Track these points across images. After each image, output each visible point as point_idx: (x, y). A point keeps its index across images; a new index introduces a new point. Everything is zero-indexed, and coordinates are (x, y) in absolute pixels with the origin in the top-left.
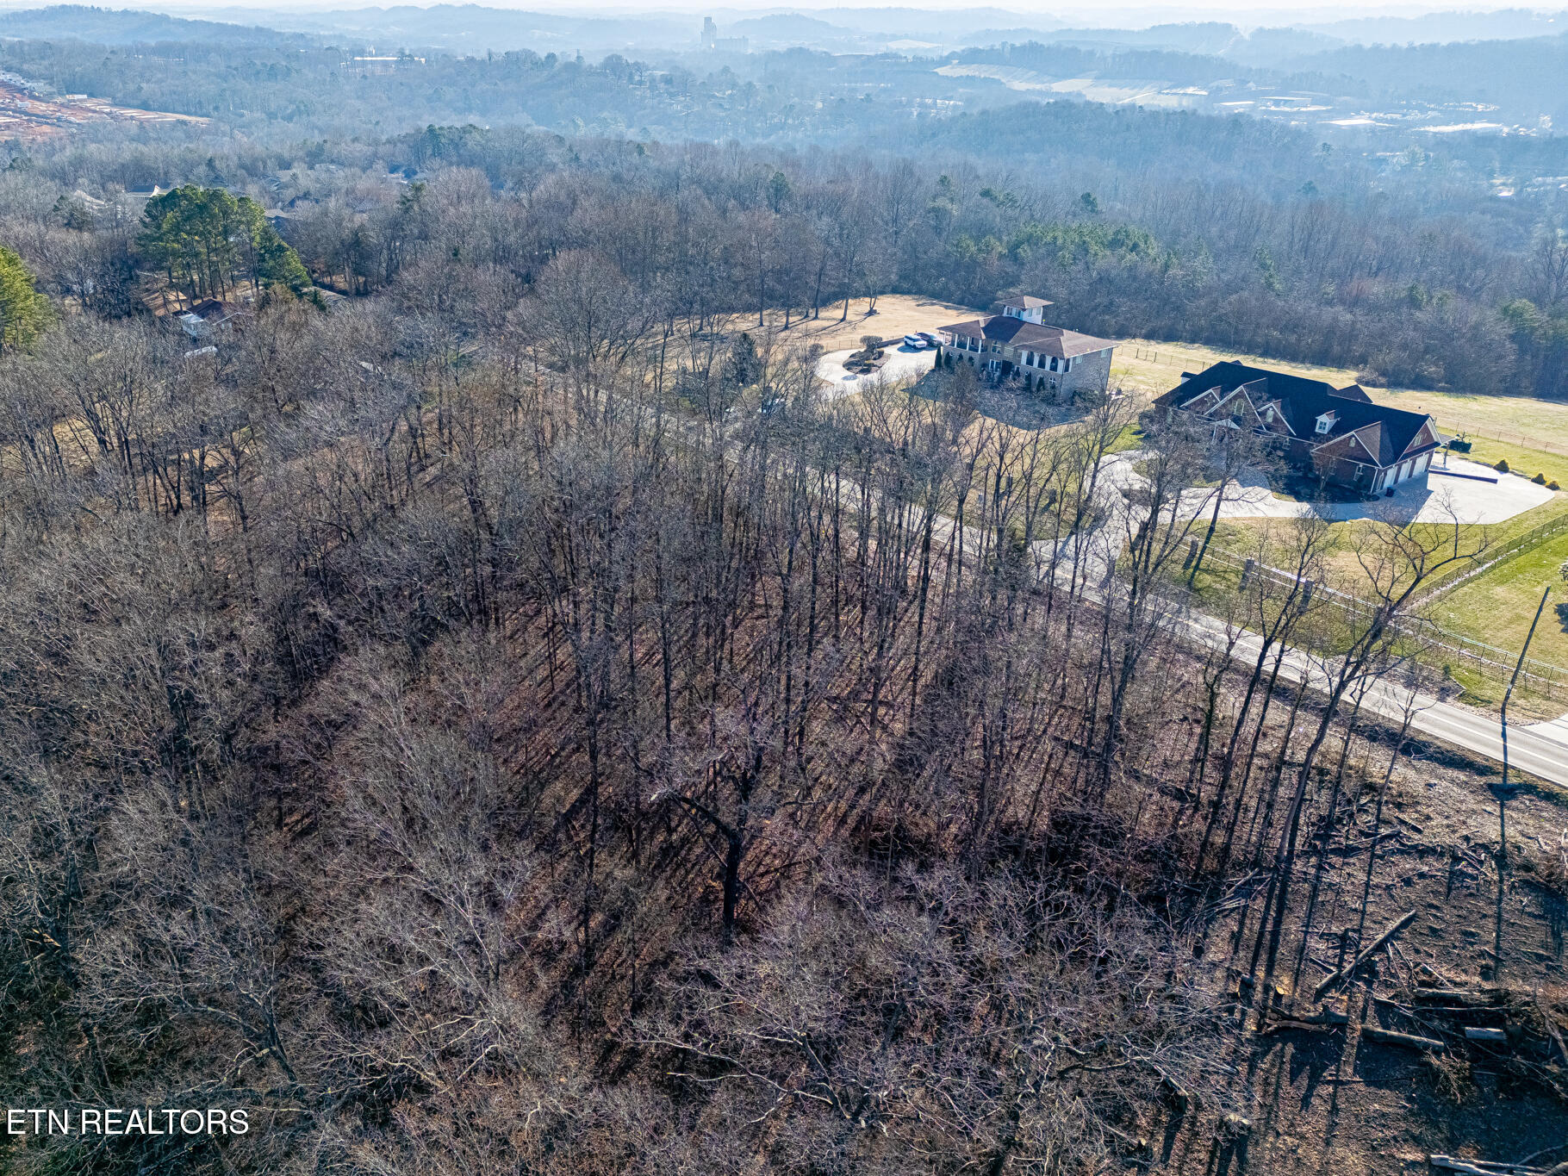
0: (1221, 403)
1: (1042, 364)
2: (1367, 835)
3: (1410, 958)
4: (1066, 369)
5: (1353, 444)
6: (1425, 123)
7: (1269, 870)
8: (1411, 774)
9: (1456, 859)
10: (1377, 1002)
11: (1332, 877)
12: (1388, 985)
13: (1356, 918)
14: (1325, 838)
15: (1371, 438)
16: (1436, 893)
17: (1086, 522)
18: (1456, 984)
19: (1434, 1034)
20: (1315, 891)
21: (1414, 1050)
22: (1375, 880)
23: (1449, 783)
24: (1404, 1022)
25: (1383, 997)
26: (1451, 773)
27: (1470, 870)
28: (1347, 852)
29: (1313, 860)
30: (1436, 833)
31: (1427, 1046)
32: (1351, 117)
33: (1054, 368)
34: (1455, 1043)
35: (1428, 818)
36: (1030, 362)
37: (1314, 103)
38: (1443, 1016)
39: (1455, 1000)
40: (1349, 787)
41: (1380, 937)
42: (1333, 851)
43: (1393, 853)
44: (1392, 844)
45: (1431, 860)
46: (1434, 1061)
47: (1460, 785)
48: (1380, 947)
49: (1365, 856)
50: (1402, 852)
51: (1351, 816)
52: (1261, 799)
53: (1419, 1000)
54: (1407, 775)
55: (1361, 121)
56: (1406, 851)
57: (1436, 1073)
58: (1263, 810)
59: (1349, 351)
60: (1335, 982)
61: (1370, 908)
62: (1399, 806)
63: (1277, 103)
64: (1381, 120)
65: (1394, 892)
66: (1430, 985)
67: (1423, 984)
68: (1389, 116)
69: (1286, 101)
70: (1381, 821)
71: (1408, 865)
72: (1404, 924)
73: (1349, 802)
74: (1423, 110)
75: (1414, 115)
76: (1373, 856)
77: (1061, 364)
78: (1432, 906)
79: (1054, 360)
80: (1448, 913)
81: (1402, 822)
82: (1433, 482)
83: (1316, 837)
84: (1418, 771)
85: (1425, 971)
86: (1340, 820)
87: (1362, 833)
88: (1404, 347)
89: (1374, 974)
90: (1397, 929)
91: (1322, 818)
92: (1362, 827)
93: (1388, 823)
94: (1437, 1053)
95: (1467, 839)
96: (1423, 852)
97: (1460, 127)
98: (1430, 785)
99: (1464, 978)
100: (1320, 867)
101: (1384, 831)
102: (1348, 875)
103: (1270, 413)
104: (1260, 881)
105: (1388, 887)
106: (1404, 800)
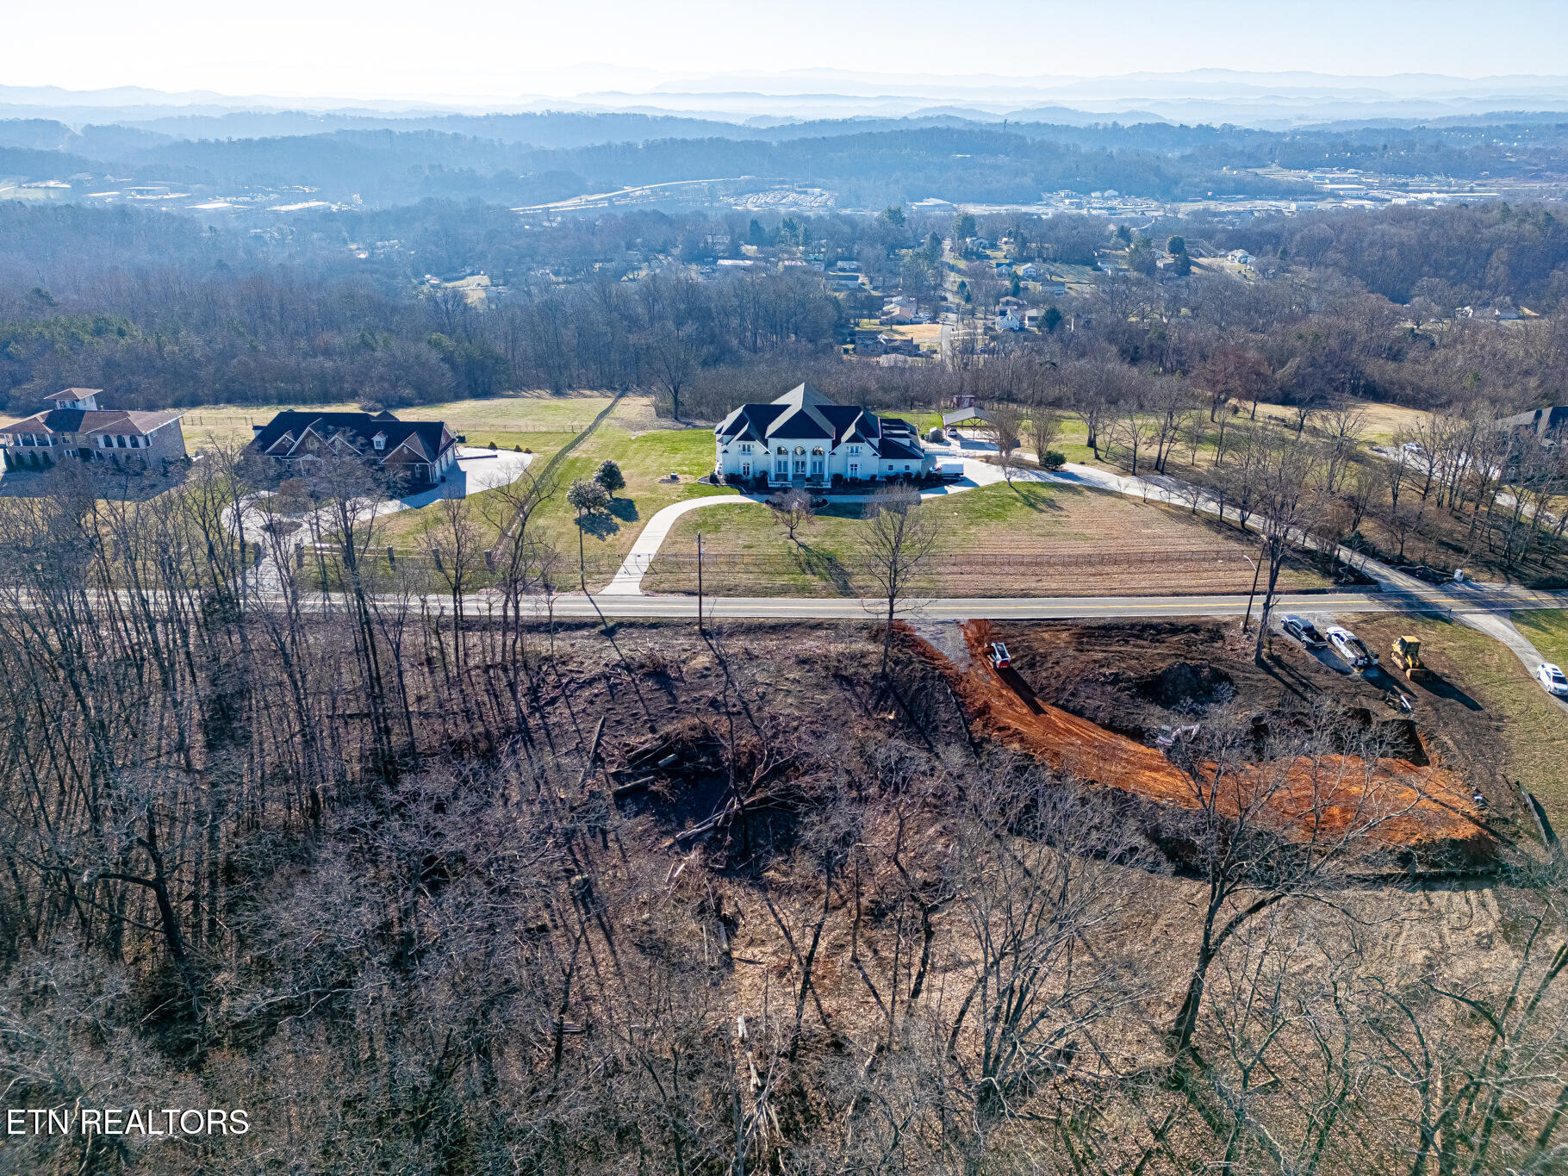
0: (297, 443)
1: (122, 444)
2: (558, 687)
3: (614, 742)
4: (148, 444)
5: (406, 452)
6: (272, 203)
7: (518, 733)
8: (561, 643)
9: (608, 679)
10: (613, 774)
11: (553, 720)
12: (612, 762)
13: (577, 735)
14: (537, 699)
15: (413, 445)
16: (607, 701)
17: (250, 557)
18: (643, 743)
19: (645, 775)
20: (548, 734)
21: (642, 788)
22: (575, 710)
23: (581, 639)
24: (630, 777)
25: (613, 770)
26: (579, 633)
27: (618, 681)
28: (553, 701)
29: (537, 715)
30: (591, 669)
31: (646, 782)
32: (210, 202)
33: (135, 445)
34: (659, 774)
35: (582, 663)
36: (109, 444)
37: (173, 191)
38: (646, 763)
39: (647, 751)
40: (533, 664)
41: (595, 738)
42: (546, 704)
43: (576, 690)
44: (573, 686)
45: (596, 685)
46: (654, 788)
47: (588, 638)
48: (598, 744)
49: (562, 699)
50: (580, 688)
51: (543, 680)
52: (489, 694)
53: (631, 761)
54: (560, 644)
55: (220, 204)
56: (581, 686)
57: (657, 793)
58: (493, 700)
59: (342, 389)
60: (586, 775)
61: (581, 727)
62: (564, 663)
63: (140, 192)
64: (238, 203)
65: (588, 711)
66: (632, 750)
67: (628, 752)
68: (240, 199)
69: (148, 191)
70: (560, 676)
71: (587, 693)
72: (602, 726)
73: (538, 673)
74: (266, 193)
75: (260, 198)
76: (567, 697)
77: (141, 441)
78: (609, 709)
79: (133, 438)
80: (620, 709)
81: (571, 671)
82: (463, 465)
83: (532, 701)
84: (563, 640)
85: (625, 745)
86: (538, 686)
87: (554, 687)
88: (382, 378)
89: (602, 760)
90: (601, 730)
91: (529, 689)
92: (553, 684)
93: (564, 675)
94: (653, 783)
95: (607, 665)
96: (590, 683)
97: (299, 206)
98: (573, 645)
99: (644, 738)
100: (543, 717)
101: (565, 681)
102: (560, 714)
103: (337, 443)
104: (517, 742)
105: (584, 711)
106: (565, 659)
